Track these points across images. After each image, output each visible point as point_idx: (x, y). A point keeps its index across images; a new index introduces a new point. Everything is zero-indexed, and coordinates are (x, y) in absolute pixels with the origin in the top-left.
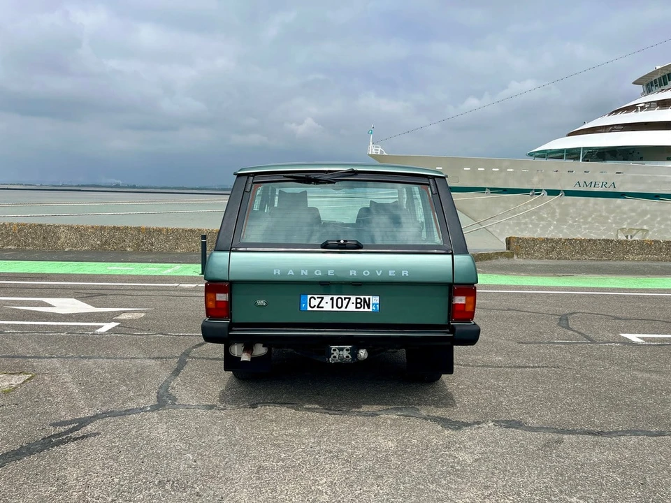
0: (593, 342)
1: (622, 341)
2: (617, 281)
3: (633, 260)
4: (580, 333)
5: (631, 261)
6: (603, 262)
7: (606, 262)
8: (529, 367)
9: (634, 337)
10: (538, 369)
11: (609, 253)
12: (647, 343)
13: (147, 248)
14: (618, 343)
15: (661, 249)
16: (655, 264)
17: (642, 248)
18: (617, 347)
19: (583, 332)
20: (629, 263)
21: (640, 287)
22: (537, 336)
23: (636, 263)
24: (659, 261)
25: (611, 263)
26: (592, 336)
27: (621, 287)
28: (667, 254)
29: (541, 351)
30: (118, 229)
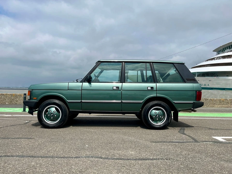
0: (196, 141)
1: (213, 141)
2: (211, 114)
3: (217, 107)
4: (189, 136)
5: (216, 107)
6: (205, 108)
7: (206, 108)
8: (149, 159)
9: (220, 139)
10: (154, 161)
11: (207, 104)
12: (228, 142)
13: (15, 103)
14: (211, 142)
15: (228, 102)
16: (226, 108)
17: (220, 102)
18: (210, 144)
19: (191, 135)
20: (216, 108)
21: (221, 116)
22: (165, 138)
23: (218, 108)
24: (228, 107)
25: (208, 108)
26: (196, 138)
27: (213, 116)
28: (231, 105)
29: (163, 147)
30: (3, 95)
